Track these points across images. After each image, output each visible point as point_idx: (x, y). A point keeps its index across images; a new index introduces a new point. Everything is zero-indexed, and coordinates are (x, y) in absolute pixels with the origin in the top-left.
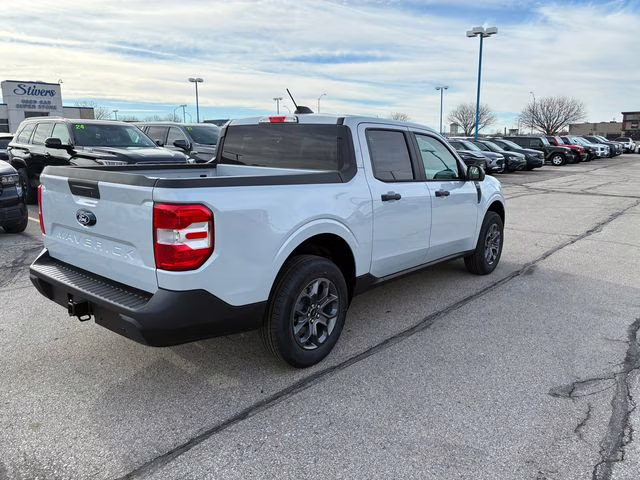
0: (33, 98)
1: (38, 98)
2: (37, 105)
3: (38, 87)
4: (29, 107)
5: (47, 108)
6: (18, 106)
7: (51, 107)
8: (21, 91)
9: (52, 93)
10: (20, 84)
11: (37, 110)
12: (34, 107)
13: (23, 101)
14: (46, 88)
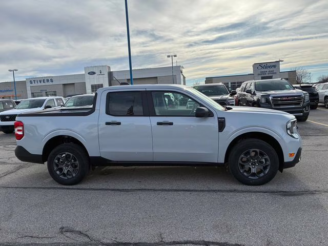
0: (265, 70)
1: (268, 70)
2: (267, 73)
3: (268, 65)
4: (263, 74)
5: (272, 74)
6: (259, 74)
7: (274, 73)
8: (260, 67)
9: (275, 66)
10: (260, 64)
11: (267, 75)
12: (266, 74)
13: (261, 72)
14: (272, 64)
